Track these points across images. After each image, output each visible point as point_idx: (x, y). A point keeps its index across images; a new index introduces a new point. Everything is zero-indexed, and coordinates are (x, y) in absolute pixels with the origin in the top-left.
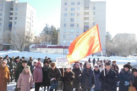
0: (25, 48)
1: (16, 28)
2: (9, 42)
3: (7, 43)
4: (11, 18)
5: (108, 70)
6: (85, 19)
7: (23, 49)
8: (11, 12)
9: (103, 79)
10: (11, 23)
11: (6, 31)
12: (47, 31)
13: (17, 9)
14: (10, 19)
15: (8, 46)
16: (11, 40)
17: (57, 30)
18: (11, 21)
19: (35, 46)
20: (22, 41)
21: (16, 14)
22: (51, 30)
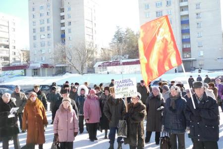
0: (88, 69)
1: (71, 39)
2: (62, 61)
3: (61, 63)
4: (63, 25)
5: (199, 96)
6: (182, 9)
7: (85, 71)
8: (62, 14)
9: (193, 114)
10: (64, 31)
11: (57, 44)
12: (120, 37)
13: (69, 9)
14: (62, 27)
15: (63, 67)
16: (67, 58)
17: (135, 34)
18: (63, 28)
19: (103, 63)
20: (82, 58)
21: (69, 17)
22: (127, 35)
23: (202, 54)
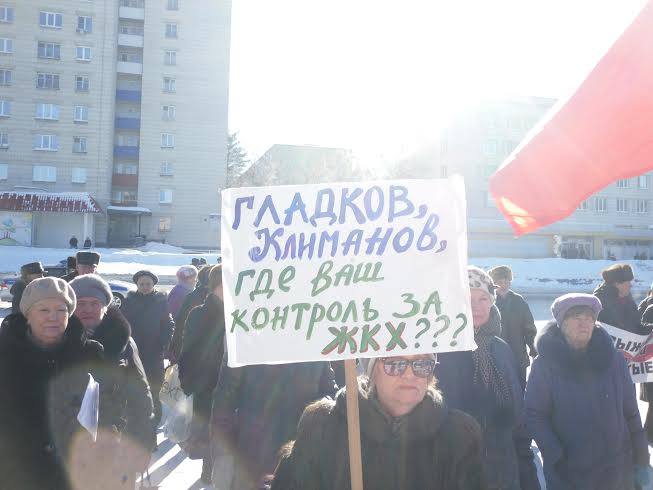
23: (168, 199)
